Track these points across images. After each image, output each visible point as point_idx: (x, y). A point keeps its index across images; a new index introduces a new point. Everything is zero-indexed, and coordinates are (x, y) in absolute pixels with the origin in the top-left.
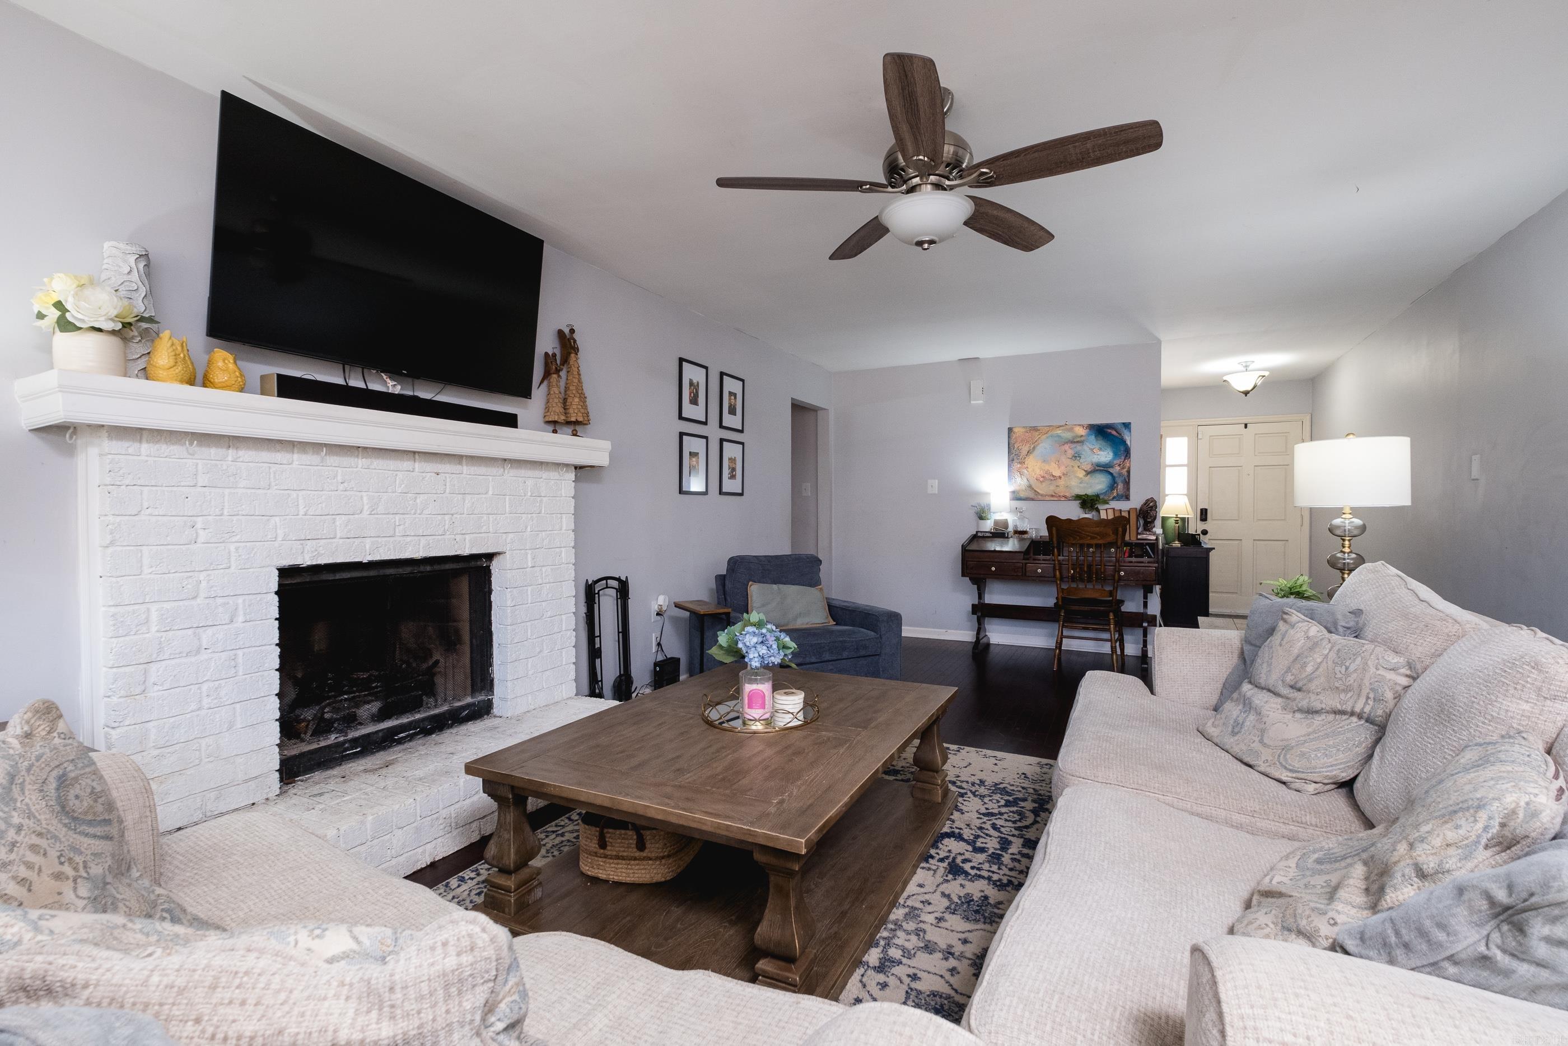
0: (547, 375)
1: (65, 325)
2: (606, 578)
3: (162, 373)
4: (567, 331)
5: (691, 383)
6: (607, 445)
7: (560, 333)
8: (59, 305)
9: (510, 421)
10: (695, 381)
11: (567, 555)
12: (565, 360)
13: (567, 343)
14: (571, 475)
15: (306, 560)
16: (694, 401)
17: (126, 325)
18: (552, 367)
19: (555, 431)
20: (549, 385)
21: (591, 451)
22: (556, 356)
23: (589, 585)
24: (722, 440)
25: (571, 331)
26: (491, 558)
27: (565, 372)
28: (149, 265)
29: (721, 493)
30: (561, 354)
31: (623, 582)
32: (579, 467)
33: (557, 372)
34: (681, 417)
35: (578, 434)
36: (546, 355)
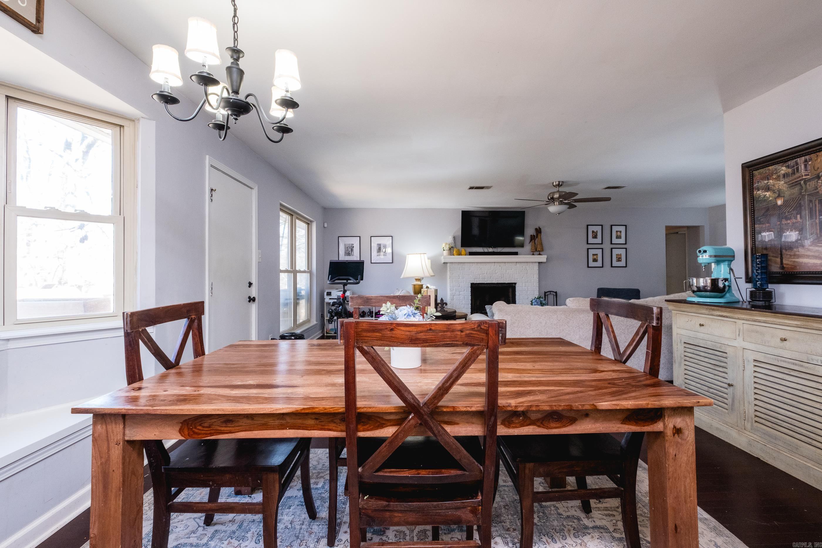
0: (531, 240)
2: (550, 291)
3: (456, 254)
4: (538, 228)
5: (593, 232)
6: (546, 256)
7: (536, 229)
8: (444, 248)
9: (516, 254)
10: (595, 231)
11: (536, 284)
12: (537, 235)
13: (539, 231)
14: (537, 264)
15: (475, 282)
16: (595, 237)
17: (450, 249)
19: (533, 254)
20: (531, 243)
21: (543, 258)
22: (534, 235)
23: (545, 293)
24: (612, 249)
25: (539, 228)
26: (515, 284)
27: (537, 239)
28: (454, 238)
29: (612, 266)
30: (535, 234)
31: (556, 293)
32: (539, 263)
33: (534, 239)
34: (588, 243)
35: (540, 254)
36: (531, 235)
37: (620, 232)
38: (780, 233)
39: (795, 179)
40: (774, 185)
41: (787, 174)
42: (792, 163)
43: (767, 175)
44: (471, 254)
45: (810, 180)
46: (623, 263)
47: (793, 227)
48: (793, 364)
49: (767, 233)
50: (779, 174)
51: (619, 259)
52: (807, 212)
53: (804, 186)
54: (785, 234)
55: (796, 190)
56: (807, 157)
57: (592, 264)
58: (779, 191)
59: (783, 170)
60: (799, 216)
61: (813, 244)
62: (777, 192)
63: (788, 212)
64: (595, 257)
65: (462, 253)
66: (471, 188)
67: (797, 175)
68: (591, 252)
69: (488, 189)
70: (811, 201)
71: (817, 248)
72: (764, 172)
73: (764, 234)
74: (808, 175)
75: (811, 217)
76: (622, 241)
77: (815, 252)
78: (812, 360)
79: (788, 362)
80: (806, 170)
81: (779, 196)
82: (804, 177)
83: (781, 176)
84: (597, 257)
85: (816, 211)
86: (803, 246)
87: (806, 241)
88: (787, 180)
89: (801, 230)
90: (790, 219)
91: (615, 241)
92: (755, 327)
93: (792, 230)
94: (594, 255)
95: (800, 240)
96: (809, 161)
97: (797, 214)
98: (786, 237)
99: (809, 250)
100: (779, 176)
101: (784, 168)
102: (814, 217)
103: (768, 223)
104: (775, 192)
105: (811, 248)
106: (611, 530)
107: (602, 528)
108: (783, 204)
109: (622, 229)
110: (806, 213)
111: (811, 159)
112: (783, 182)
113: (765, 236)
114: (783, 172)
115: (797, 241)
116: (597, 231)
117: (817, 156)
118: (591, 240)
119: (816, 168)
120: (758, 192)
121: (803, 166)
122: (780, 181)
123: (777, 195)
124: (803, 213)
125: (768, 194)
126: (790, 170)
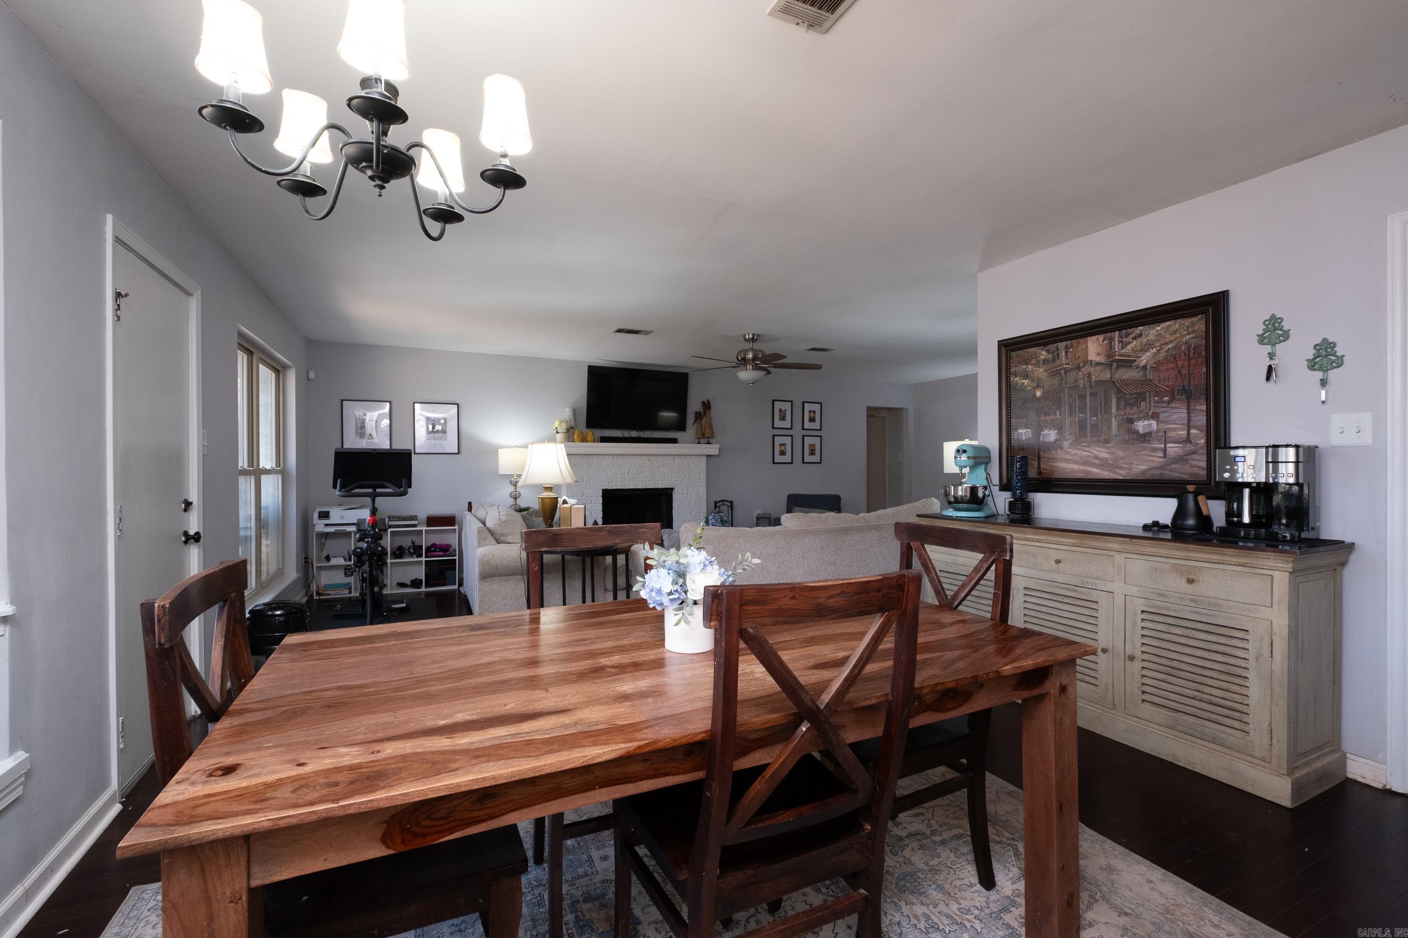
0: (696, 420)
1: (557, 432)
2: (723, 501)
3: (575, 440)
4: (706, 400)
5: (780, 410)
6: (718, 446)
7: (703, 403)
8: (556, 428)
9: (674, 441)
10: (783, 409)
11: (703, 490)
12: (705, 412)
13: (707, 406)
14: (705, 458)
15: (610, 488)
16: (783, 418)
17: (568, 430)
18: (698, 416)
19: (699, 443)
20: (696, 424)
21: (713, 449)
22: (700, 412)
23: (716, 503)
24: (804, 436)
25: (708, 401)
26: (672, 489)
27: (704, 418)
28: (575, 412)
29: (803, 462)
30: (702, 411)
31: (731, 502)
32: (708, 456)
33: (700, 418)
34: (773, 428)
35: (708, 443)
36: (696, 412)
37: (814, 412)
38: (1038, 429)
39: (1056, 367)
40: (1033, 372)
41: (1047, 360)
42: (1052, 347)
43: (1026, 358)
44: (604, 440)
45: (1070, 370)
46: (816, 458)
47: (1053, 425)
48: (1067, 589)
49: (1025, 430)
50: (1038, 359)
51: (812, 452)
52: (1067, 407)
53: (1064, 376)
54: (1043, 432)
55: (1056, 381)
56: (1068, 343)
57: (778, 458)
58: (1039, 379)
59: (1043, 354)
60: (1058, 412)
61: (1072, 446)
62: (1037, 381)
63: (1047, 406)
64: (783, 448)
65: (589, 438)
66: (620, 331)
67: (1058, 363)
68: (778, 440)
69: (646, 334)
70: (1070, 395)
71: (1075, 451)
72: (1023, 354)
73: (1020, 431)
74: (1068, 364)
75: (1071, 414)
76: (816, 425)
77: (1073, 455)
78: (1087, 583)
79: (1062, 588)
80: (1067, 359)
81: (1038, 386)
82: (1065, 366)
83: (1041, 362)
84: (785, 449)
85: (1076, 408)
86: (1062, 448)
87: (1064, 442)
88: (1047, 367)
89: (1060, 429)
90: (1049, 414)
91: (807, 425)
92: (1026, 548)
93: (1050, 429)
94: (781, 445)
95: (1059, 440)
96: (1070, 348)
97: (1056, 409)
98: (1044, 436)
99: (1068, 453)
100: (1038, 362)
101: (1044, 353)
102: (1074, 415)
103: (1026, 417)
104: (1034, 381)
105: (1069, 450)
106: (928, 833)
107: (918, 834)
108: (1042, 395)
109: (816, 408)
110: (1065, 409)
111: (1072, 346)
112: (1042, 370)
113: (1022, 433)
114: (1042, 357)
115: (1055, 441)
116: (785, 410)
117: (1078, 343)
118: (778, 424)
119: (1077, 357)
120: (1016, 379)
121: (1064, 353)
122: (1039, 368)
123: (1035, 385)
124: (1063, 408)
125: (1026, 382)
126: (1050, 356)
